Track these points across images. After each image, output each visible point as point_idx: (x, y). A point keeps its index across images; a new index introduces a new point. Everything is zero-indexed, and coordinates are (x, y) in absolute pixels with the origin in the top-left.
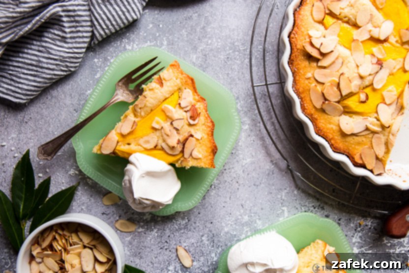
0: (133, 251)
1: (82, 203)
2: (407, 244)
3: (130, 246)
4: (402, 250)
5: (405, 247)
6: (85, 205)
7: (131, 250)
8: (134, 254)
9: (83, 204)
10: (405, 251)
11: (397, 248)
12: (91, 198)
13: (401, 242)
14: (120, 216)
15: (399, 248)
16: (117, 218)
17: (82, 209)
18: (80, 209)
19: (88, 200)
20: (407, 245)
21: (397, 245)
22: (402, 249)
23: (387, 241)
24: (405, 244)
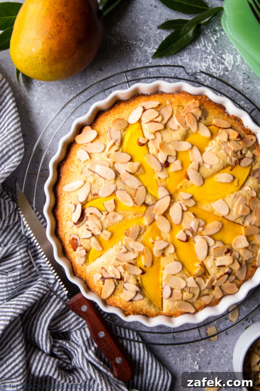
0: (253, 303)
1: (221, 354)
2: (206, 63)
3: (250, 306)
4: (213, 66)
5: (209, 65)
6: (222, 350)
7: (253, 304)
8: (256, 301)
9: (222, 352)
10: (213, 63)
11: (212, 71)
12: (216, 347)
13: (206, 69)
14: (227, 319)
15: (212, 70)
16: (228, 321)
17: (226, 352)
18: (226, 354)
19: (217, 349)
20: (208, 62)
21: (209, 71)
22: (211, 67)
23: (207, 81)
24: (207, 65)
